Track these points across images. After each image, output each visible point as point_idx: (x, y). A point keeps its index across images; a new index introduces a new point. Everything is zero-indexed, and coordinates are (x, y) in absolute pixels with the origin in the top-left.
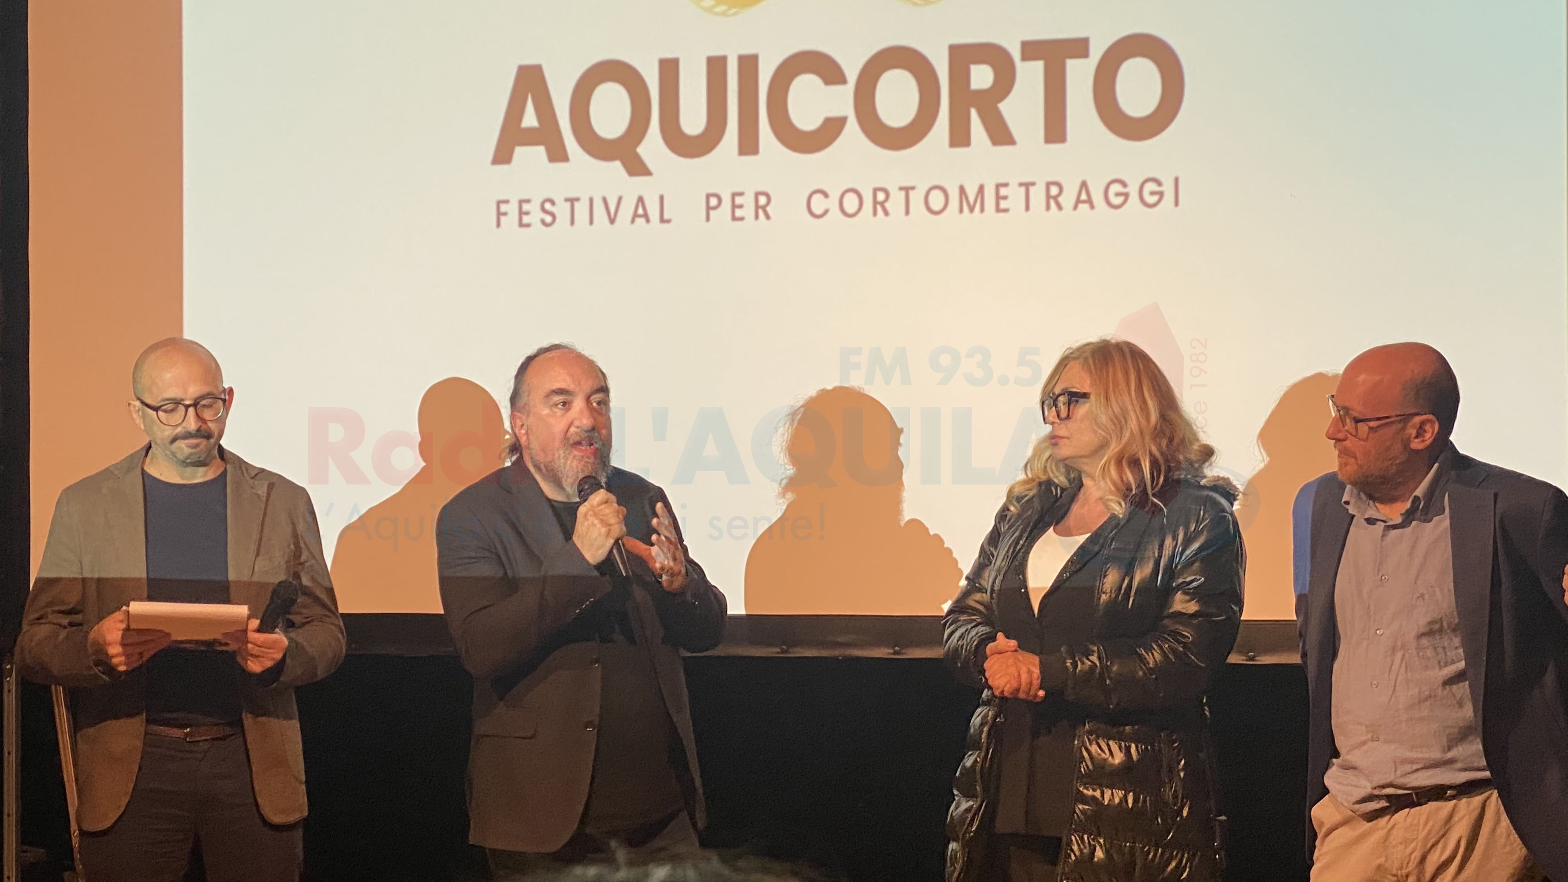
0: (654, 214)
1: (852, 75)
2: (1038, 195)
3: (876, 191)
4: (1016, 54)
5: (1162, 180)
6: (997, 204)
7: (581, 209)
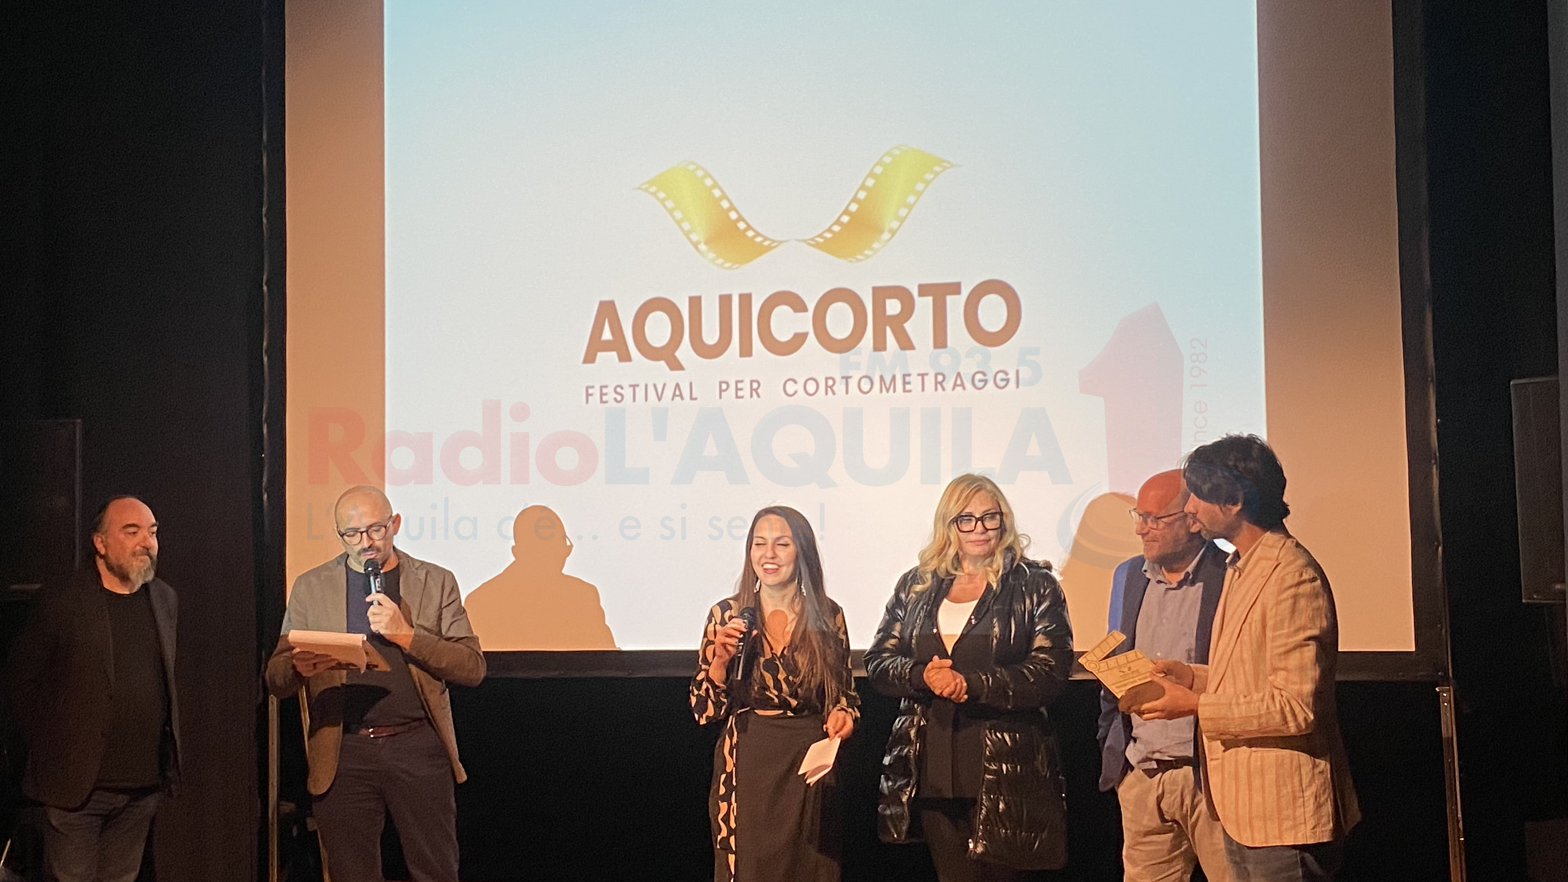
0: (686, 394)
1: (811, 307)
2: (930, 381)
3: (827, 379)
4: (915, 292)
5: (1008, 370)
6: (904, 387)
7: (640, 392)
